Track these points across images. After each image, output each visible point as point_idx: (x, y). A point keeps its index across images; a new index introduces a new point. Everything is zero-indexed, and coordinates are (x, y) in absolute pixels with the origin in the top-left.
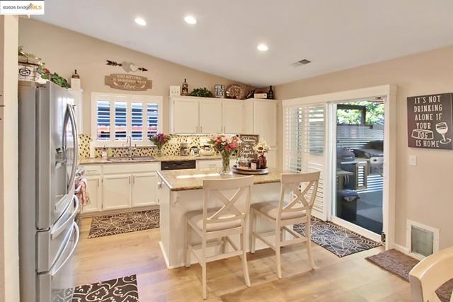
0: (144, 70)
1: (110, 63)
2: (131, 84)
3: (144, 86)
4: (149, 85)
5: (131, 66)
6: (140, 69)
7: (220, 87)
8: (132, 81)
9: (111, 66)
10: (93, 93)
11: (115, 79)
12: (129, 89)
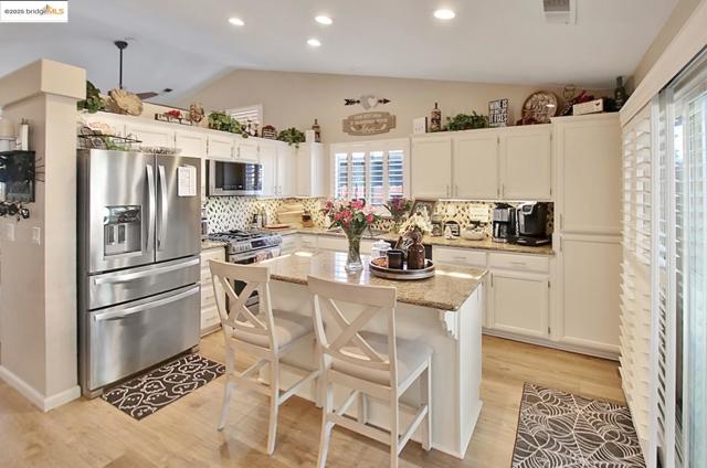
0: (386, 101)
1: (349, 102)
2: (370, 126)
3: (384, 126)
4: (391, 123)
5: (370, 100)
6: (381, 101)
7: (498, 105)
8: (370, 122)
9: (349, 106)
10: (332, 145)
11: (352, 123)
12: (367, 134)
